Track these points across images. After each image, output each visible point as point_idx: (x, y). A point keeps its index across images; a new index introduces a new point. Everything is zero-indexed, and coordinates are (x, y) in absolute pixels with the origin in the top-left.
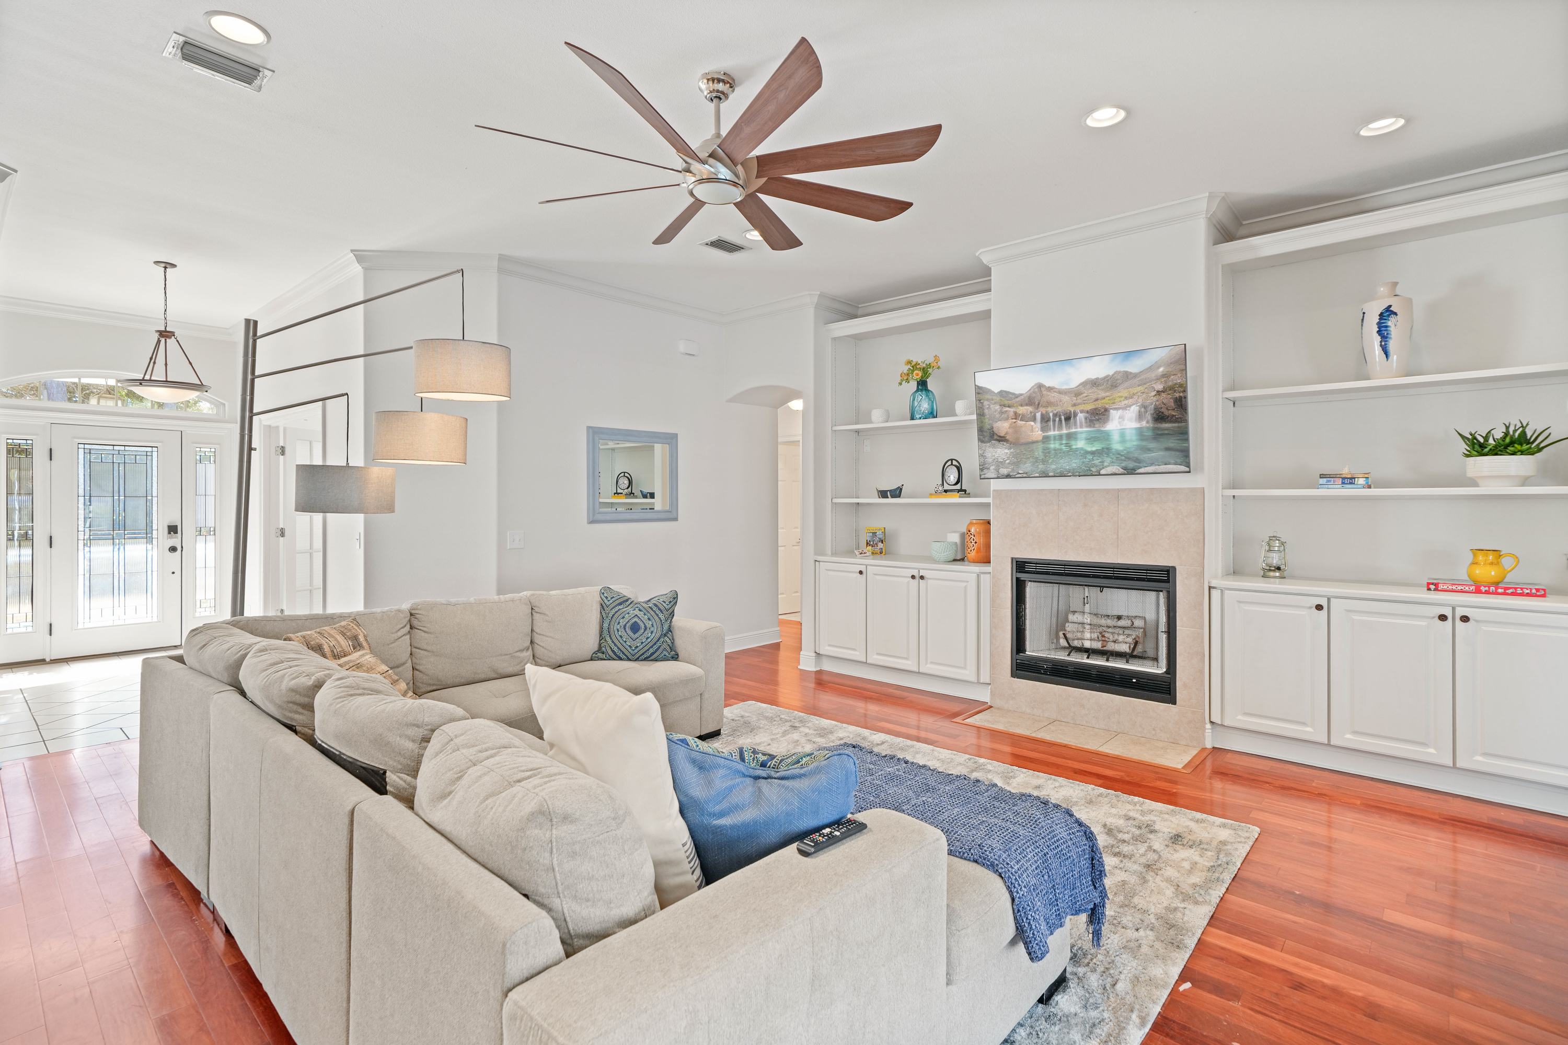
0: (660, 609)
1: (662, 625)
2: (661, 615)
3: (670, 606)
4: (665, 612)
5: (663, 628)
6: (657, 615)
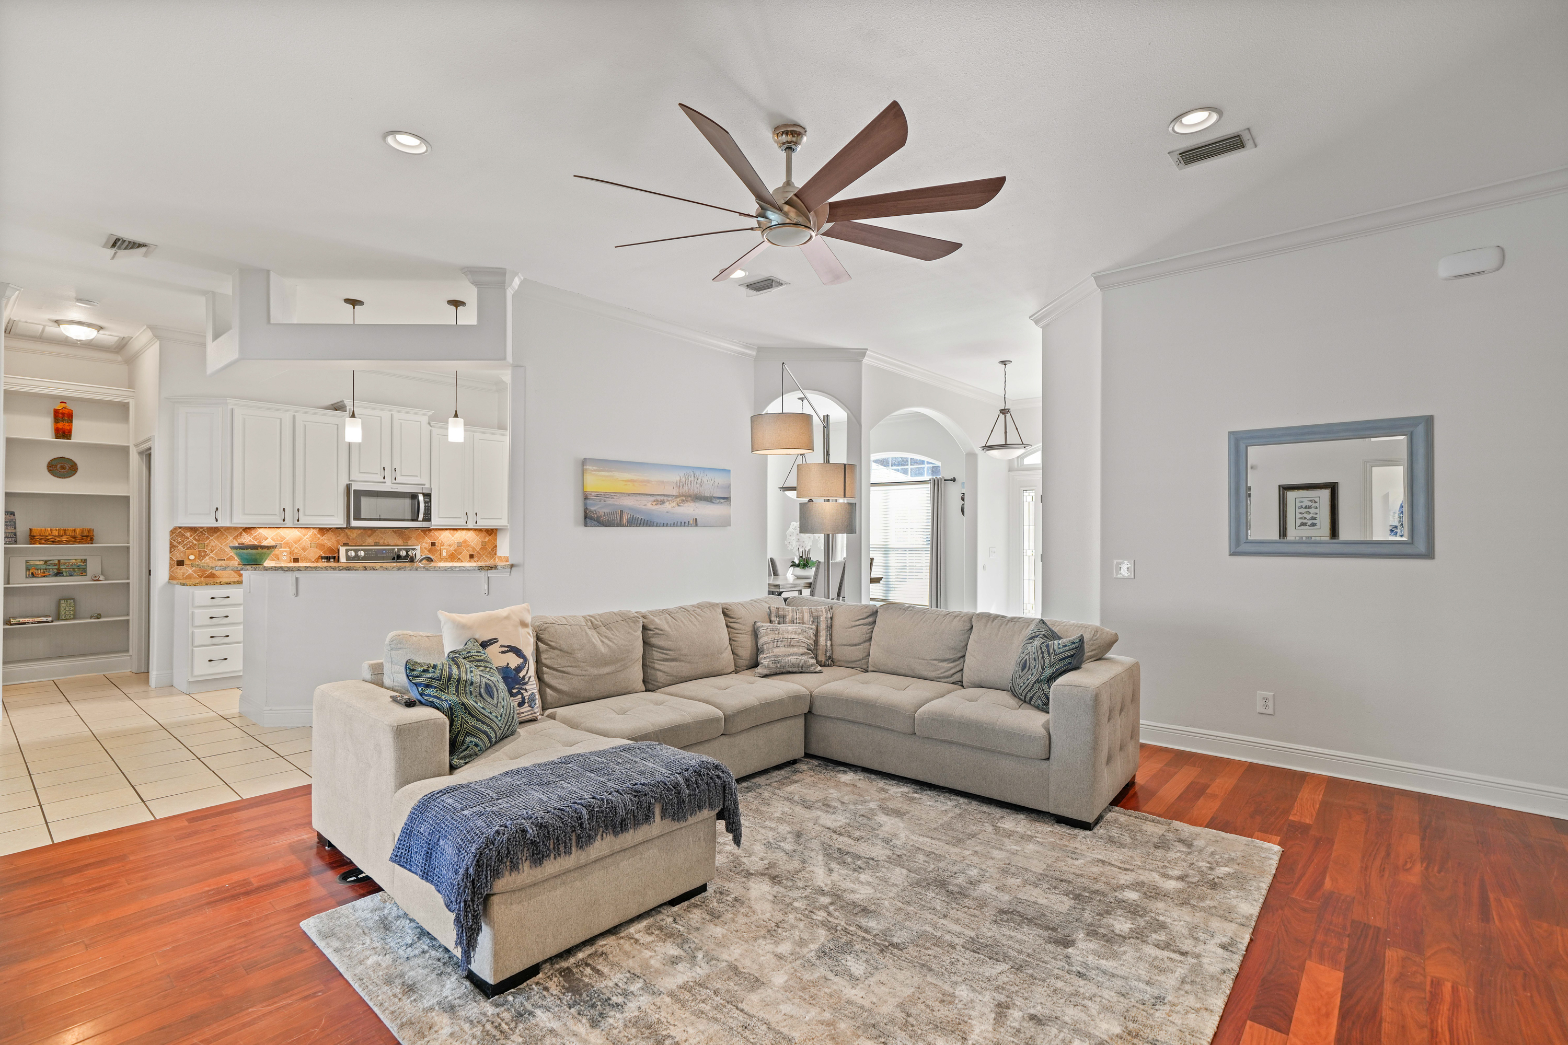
0: (1048, 651)
1: (1044, 669)
2: (1046, 658)
3: (1061, 650)
4: (1053, 656)
5: (1042, 673)
6: (1043, 657)
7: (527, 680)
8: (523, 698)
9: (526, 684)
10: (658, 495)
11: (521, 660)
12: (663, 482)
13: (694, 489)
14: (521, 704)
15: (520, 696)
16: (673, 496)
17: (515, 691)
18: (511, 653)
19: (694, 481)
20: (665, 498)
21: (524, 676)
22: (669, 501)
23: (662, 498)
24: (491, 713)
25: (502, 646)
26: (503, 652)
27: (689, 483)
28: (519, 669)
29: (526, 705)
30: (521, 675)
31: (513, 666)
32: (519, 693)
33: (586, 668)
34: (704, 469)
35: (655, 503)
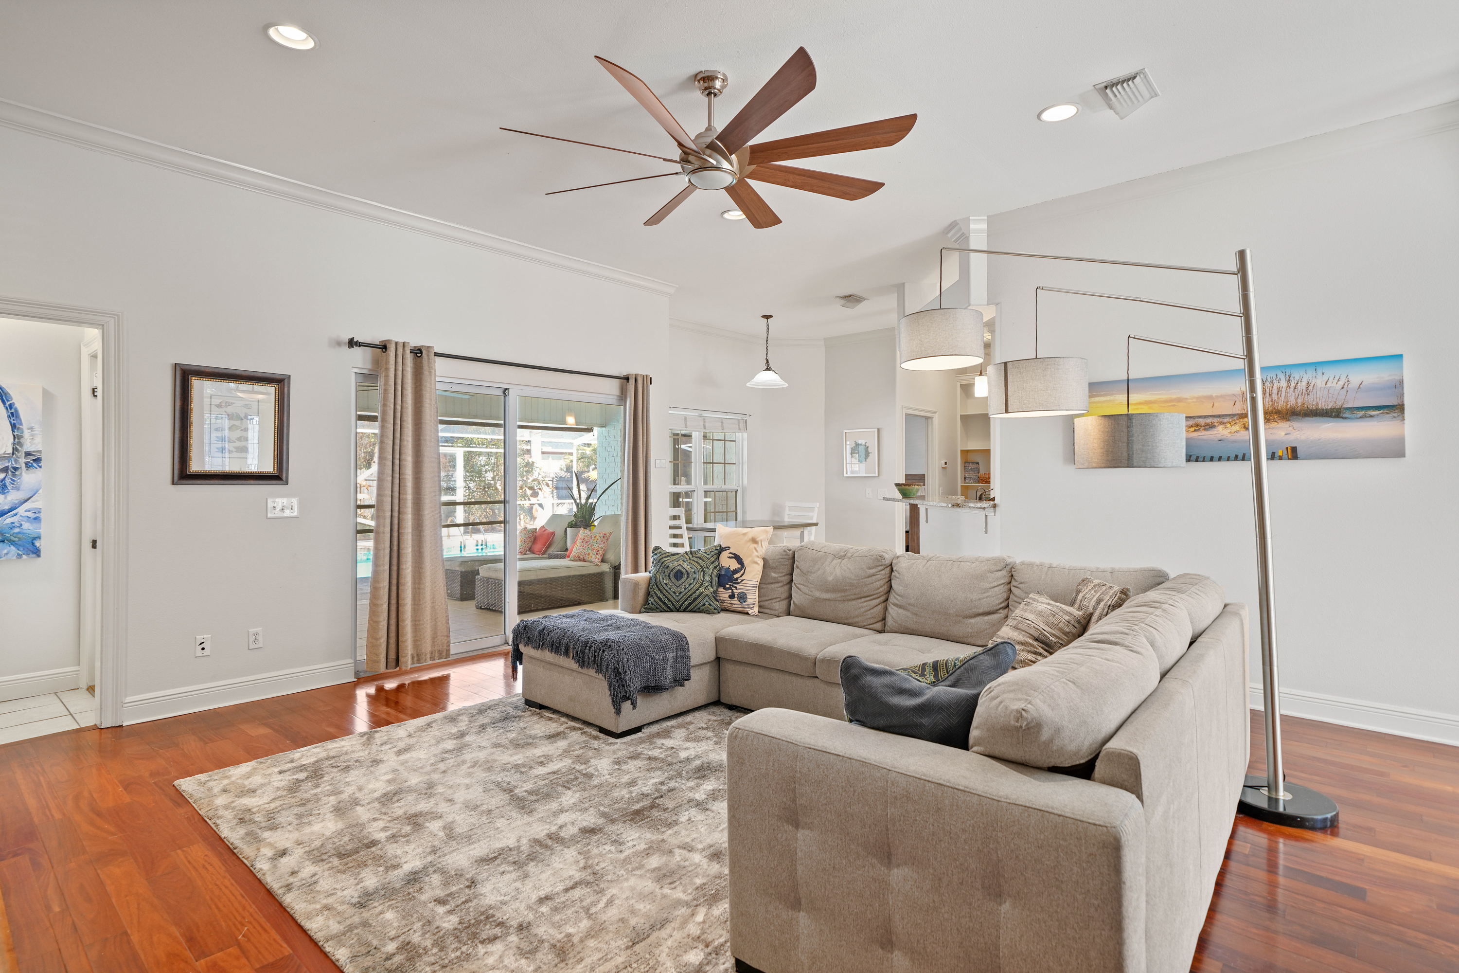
7: (739, 581)
8: (733, 593)
9: (738, 583)
10: (1200, 417)
11: (739, 566)
12: (1210, 397)
13: (1292, 400)
14: (732, 597)
15: (730, 591)
16: (1234, 415)
17: (727, 586)
18: (734, 560)
19: (1288, 387)
20: (1215, 420)
21: (737, 578)
22: (1224, 423)
23: (1209, 421)
24: (670, 589)
25: (730, 553)
26: (729, 557)
27: (1275, 391)
28: (736, 571)
29: (736, 599)
30: (736, 576)
31: (732, 568)
32: (730, 588)
33: (812, 589)
34: (1316, 366)
35: (1193, 429)
